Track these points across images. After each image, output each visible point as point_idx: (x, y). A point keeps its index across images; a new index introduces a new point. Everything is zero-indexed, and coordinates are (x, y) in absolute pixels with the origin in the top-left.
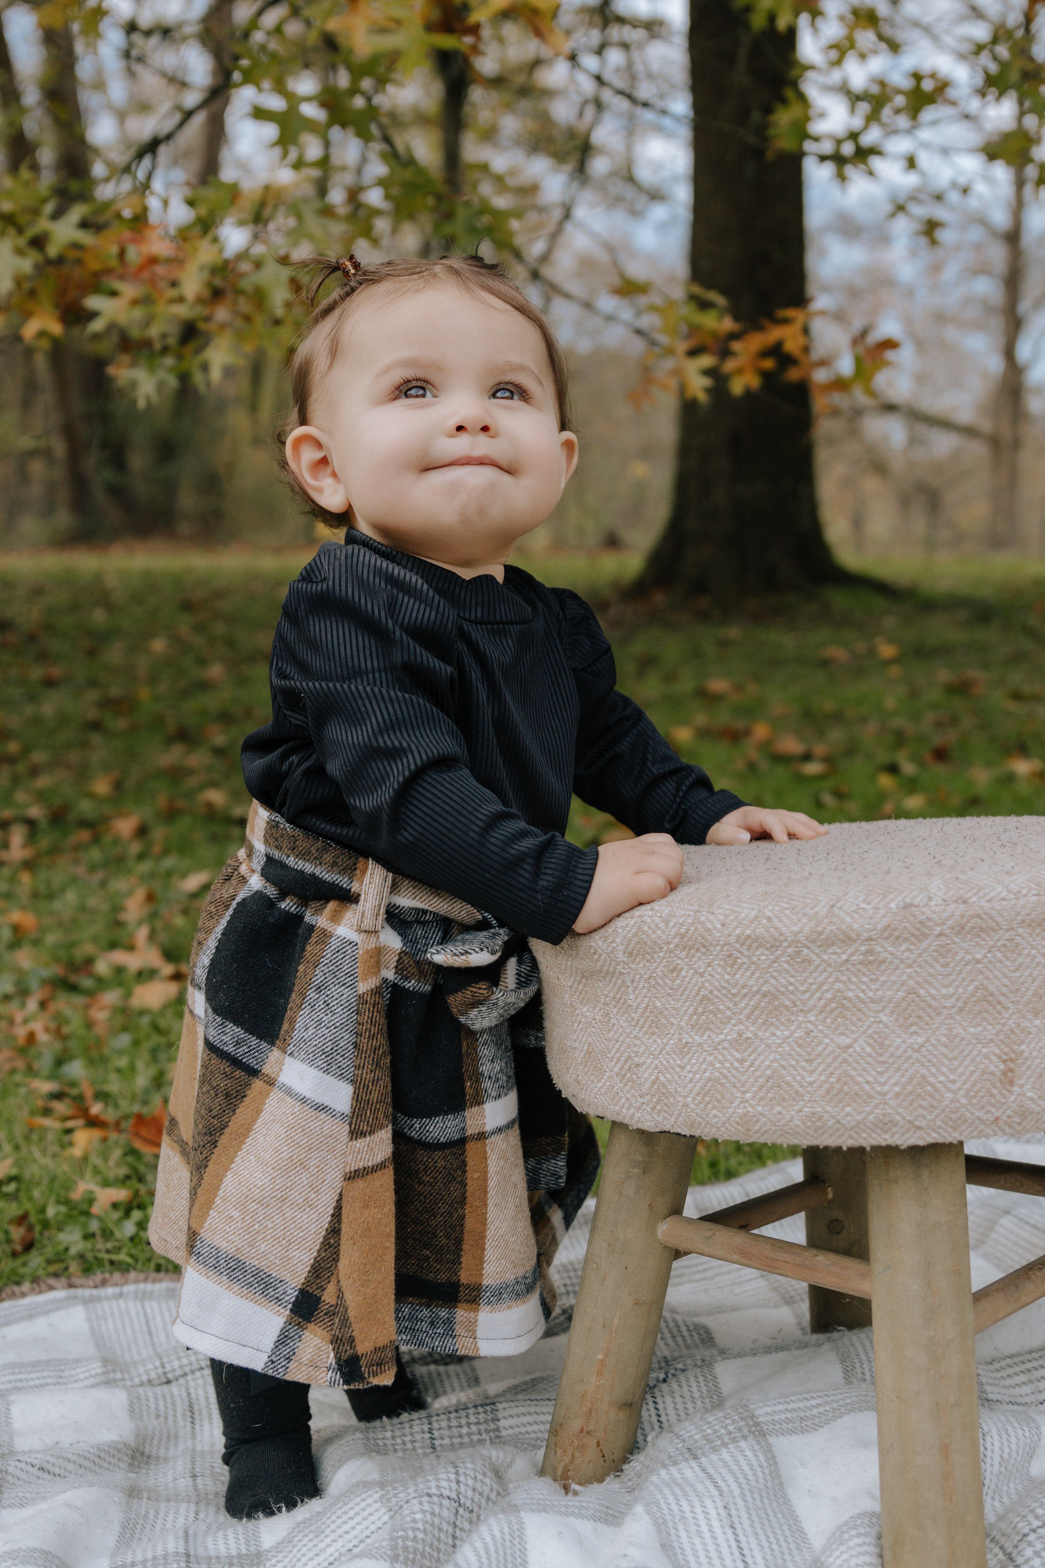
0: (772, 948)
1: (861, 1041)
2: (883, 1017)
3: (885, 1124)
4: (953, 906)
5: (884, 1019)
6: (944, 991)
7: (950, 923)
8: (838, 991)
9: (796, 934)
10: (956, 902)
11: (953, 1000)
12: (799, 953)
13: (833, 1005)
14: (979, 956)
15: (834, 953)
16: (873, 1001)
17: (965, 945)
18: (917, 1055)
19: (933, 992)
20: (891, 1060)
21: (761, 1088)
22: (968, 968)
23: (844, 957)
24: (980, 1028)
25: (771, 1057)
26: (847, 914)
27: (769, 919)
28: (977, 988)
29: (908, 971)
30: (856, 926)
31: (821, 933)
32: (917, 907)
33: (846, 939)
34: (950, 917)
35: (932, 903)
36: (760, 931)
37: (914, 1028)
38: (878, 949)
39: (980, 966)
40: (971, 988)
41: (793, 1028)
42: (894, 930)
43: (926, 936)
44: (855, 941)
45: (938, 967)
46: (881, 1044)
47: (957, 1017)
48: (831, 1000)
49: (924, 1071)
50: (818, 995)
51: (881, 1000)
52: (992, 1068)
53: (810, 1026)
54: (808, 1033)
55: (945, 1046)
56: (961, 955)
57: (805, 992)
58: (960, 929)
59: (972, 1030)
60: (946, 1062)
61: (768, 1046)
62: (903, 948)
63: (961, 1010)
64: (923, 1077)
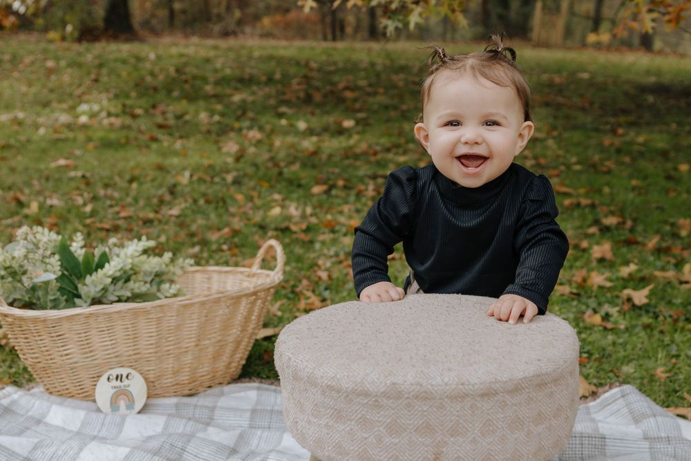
0: (338, 391)
1: (372, 437)
2: (381, 429)
4: (415, 386)
5: (382, 430)
6: (408, 422)
7: (412, 394)
8: (363, 414)
9: (347, 388)
10: (417, 385)
11: (412, 426)
12: (348, 396)
13: (361, 420)
14: (425, 409)
15: (362, 399)
16: (377, 421)
17: (419, 404)
18: (394, 447)
19: (404, 422)
20: (384, 447)
21: (334, 447)
22: (420, 413)
23: (366, 401)
24: (424, 439)
25: (338, 435)
26: (368, 383)
27: (338, 379)
28: (423, 423)
29: (393, 411)
30: (371, 389)
31: (356, 390)
32: (399, 384)
33: (366, 394)
34: (413, 391)
35: (406, 384)
36: (334, 383)
37: (394, 436)
38: (380, 400)
39: (425, 413)
40: (421, 422)
41: (346, 425)
42: (388, 393)
43: (401, 398)
44: (370, 396)
45: (406, 412)
46: (380, 440)
47: (414, 433)
48: (361, 418)
49: (398, 454)
50: (355, 415)
51: (381, 421)
52: (429, 456)
53: (352, 427)
54: (352, 429)
55: (408, 444)
56: (417, 407)
57: (350, 412)
58: (417, 397)
59: (420, 439)
60: (408, 451)
61: (337, 431)
62: (391, 401)
63: (415, 431)
64: (397, 456)
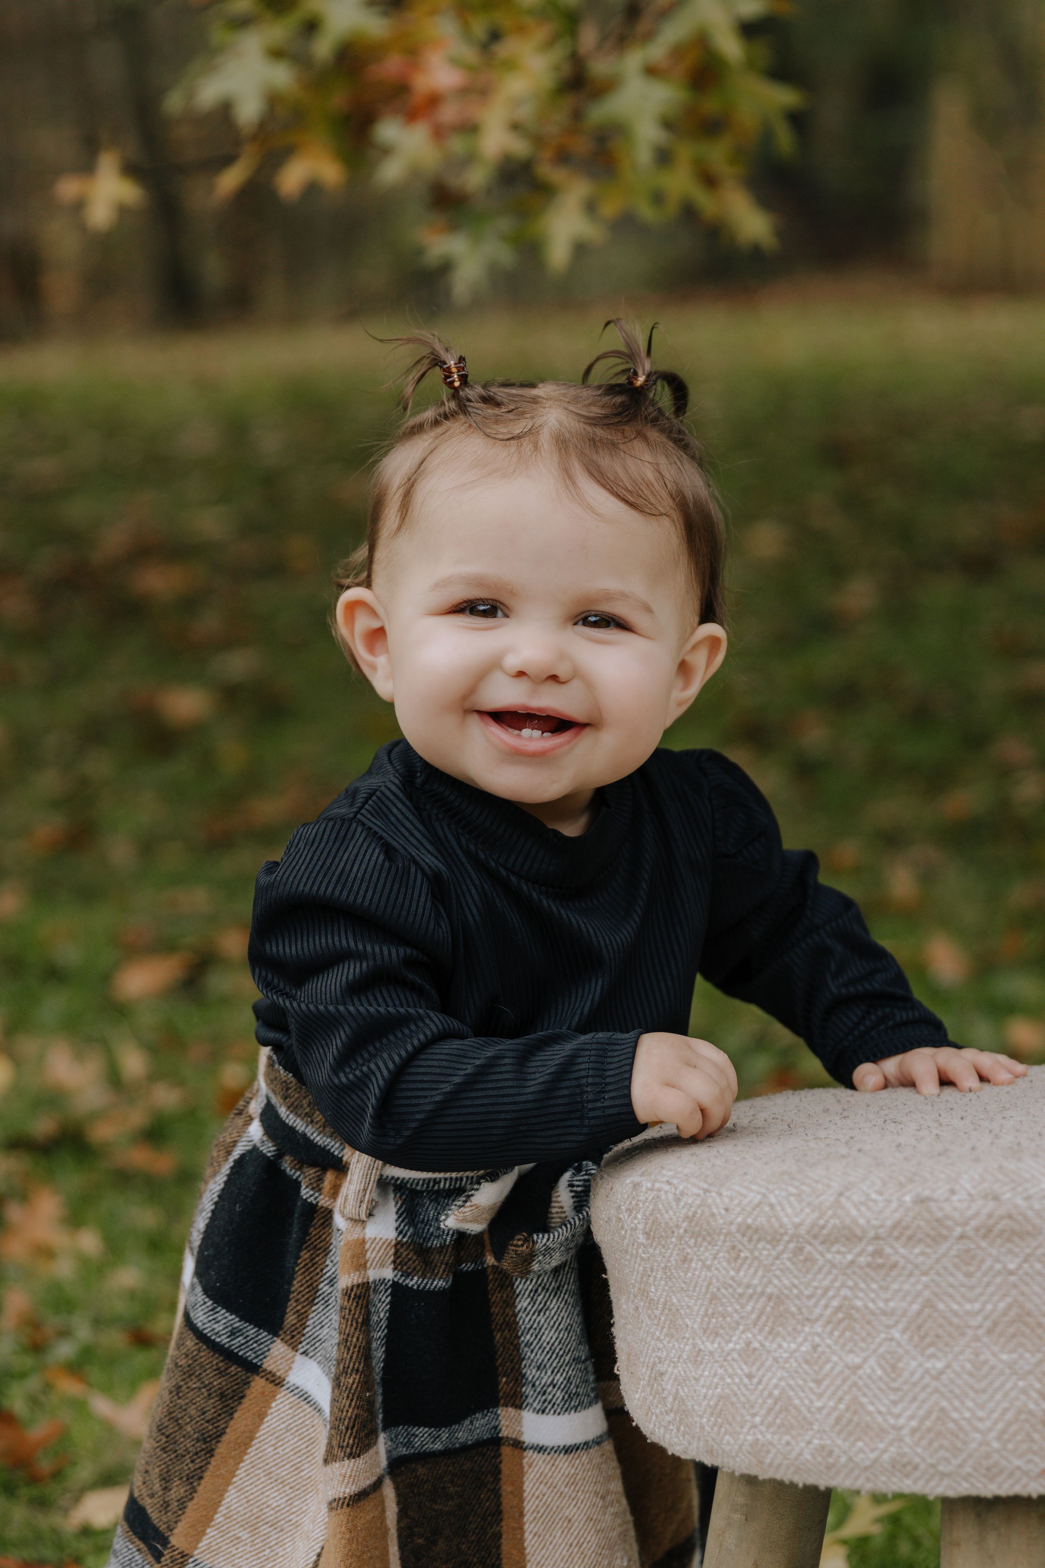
0: (774, 1241)
1: (872, 1361)
2: (896, 1334)
3: (903, 1466)
4: (980, 1203)
5: (897, 1335)
6: (968, 1307)
7: (974, 1223)
8: (845, 1298)
9: (797, 1226)
10: (985, 1197)
11: (980, 1318)
12: (801, 1249)
13: (840, 1315)
14: (1012, 1266)
15: (838, 1252)
16: (884, 1313)
17: (994, 1252)
18: (934, 1384)
19: (955, 1307)
20: (905, 1388)
21: (770, 1410)
22: (998, 1280)
23: (849, 1257)
24: (1015, 1356)
25: (779, 1374)
26: (855, 1206)
27: (772, 1206)
28: (1010, 1307)
29: (924, 1279)
30: (862, 1221)
31: (823, 1227)
32: (936, 1201)
33: (850, 1237)
34: (976, 1215)
35: (955, 1198)
36: (762, 1220)
37: (932, 1350)
38: (888, 1250)
39: (1013, 1278)
40: (1002, 1305)
41: (800, 1340)
42: (907, 1228)
43: (945, 1238)
44: (860, 1239)
45: (960, 1276)
46: (894, 1367)
47: (986, 1339)
48: (839, 1309)
49: (944, 1404)
50: (823, 1302)
51: (892, 1313)
52: (1032, 1406)
53: (817, 1340)
54: (815, 1347)
55: (971, 1374)
56: (988, 1263)
57: (809, 1297)
58: (987, 1232)
59: (1004, 1357)
60: (972, 1394)
61: (776, 1360)
62: (917, 1250)
63: (990, 1332)
64: (942, 1410)
